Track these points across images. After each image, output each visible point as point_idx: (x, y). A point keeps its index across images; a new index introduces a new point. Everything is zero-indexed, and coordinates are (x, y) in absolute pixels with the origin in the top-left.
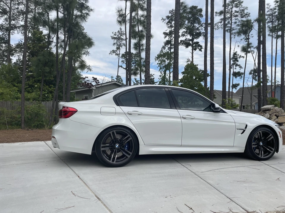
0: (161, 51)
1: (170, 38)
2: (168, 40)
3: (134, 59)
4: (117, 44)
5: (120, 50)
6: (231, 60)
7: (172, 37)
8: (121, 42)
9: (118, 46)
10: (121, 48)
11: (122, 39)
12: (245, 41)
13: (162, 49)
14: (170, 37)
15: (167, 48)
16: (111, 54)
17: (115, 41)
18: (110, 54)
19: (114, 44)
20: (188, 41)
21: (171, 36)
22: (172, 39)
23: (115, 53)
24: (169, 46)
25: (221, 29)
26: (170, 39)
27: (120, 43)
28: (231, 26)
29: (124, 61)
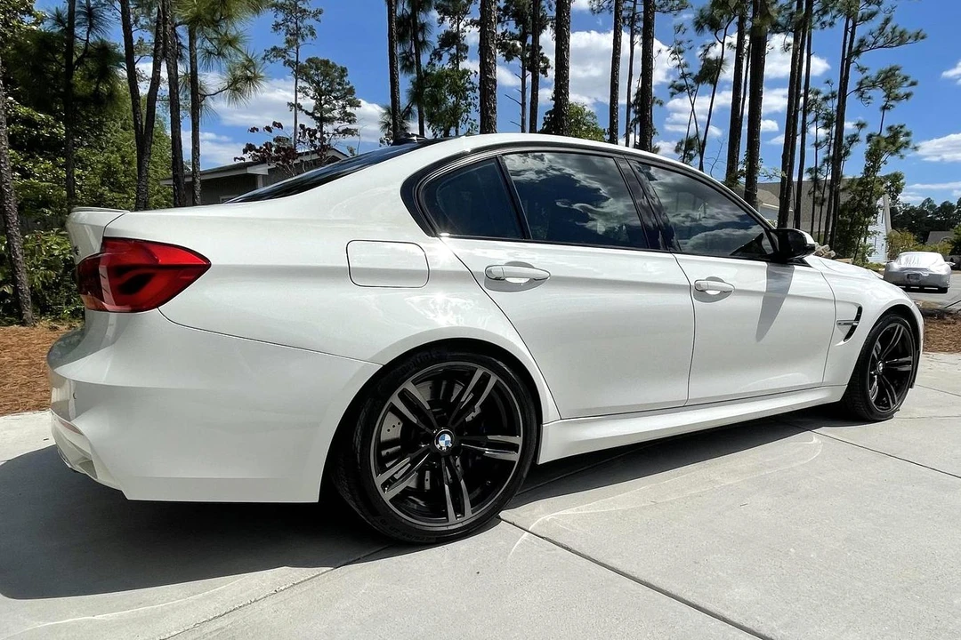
0: (429, 63)
1: (455, 26)
2: (449, 29)
3: (339, 84)
4: (288, 26)
5: (297, 48)
6: (632, 110)
7: (463, 22)
8: (301, 22)
9: (291, 35)
10: (300, 41)
11: (305, 10)
12: (673, 56)
13: (431, 59)
14: (455, 23)
15: (446, 57)
16: (267, 62)
17: (281, 17)
18: (264, 59)
19: (277, 26)
20: (510, 40)
21: (459, 19)
22: (461, 26)
23: (284, 57)
24: (453, 51)
25: (608, 11)
26: (455, 30)
27: (296, 23)
28: (635, 7)
29: (305, 88)
